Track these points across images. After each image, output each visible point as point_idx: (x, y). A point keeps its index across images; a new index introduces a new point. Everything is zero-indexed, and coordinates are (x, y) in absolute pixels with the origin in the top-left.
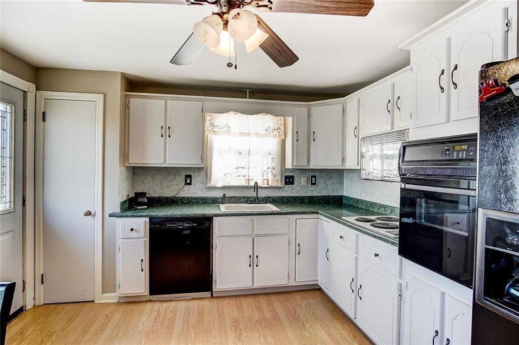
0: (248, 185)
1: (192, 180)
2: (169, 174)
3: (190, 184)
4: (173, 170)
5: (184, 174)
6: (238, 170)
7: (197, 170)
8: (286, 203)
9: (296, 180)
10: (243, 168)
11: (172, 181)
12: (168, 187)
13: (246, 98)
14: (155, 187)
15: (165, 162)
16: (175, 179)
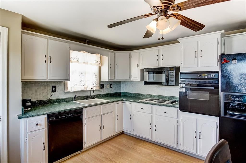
0: (86, 90)
1: (56, 89)
2: (41, 86)
3: (55, 91)
4: (44, 83)
5: (51, 85)
6: (81, 82)
7: (59, 83)
8: (102, 97)
9: (105, 86)
10: (83, 81)
11: (44, 90)
12: (41, 94)
13: (86, 44)
14: (31, 95)
15: (47, 78)
16: (45, 88)
